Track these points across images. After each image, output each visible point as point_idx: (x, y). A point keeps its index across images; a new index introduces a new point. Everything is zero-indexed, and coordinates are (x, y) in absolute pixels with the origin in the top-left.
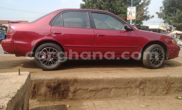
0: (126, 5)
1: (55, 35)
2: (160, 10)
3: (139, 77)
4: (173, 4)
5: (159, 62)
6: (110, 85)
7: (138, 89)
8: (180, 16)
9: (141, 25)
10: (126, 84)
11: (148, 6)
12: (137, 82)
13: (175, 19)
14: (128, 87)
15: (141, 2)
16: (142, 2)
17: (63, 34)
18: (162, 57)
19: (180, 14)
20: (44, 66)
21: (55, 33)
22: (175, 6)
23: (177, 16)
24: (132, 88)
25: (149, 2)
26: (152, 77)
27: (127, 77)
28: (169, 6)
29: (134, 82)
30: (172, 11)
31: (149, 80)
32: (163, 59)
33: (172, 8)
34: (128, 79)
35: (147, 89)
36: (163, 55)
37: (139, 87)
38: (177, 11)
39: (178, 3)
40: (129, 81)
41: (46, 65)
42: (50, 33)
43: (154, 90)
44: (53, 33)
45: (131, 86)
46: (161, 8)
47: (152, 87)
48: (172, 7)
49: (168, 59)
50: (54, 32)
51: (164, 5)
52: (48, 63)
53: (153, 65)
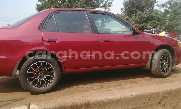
0: (88, 6)
1: (48, 44)
2: (122, 12)
3: (160, 91)
4: (133, 5)
5: (168, 69)
6: (129, 106)
7: (159, 106)
8: (141, 18)
9: (104, 28)
10: (147, 102)
11: (110, 7)
12: (158, 98)
13: (137, 20)
14: (149, 105)
15: (102, 3)
16: (104, 3)
17: (58, 41)
18: (170, 63)
19: (141, 15)
20: (34, 87)
21: (49, 41)
22: (134, 7)
23: (138, 18)
24: (153, 106)
25: (111, 3)
26: (173, 89)
27: (147, 92)
28: (129, 8)
29: (155, 98)
30: (132, 13)
31: (170, 94)
32: (171, 65)
33: (133, 10)
34: (150, 95)
35: (168, 104)
36: (171, 61)
37: (160, 103)
38: (138, 13)
39: (138, 4)
40: (150, 97)
41: (37, 86)
42: (41, 41)
43: (175, 104)
44: (45, 41)
45: (152, 104)
46: (122, 9)
47: (173, 102)
48: (132, 8)
49: (176, 65)
50: (47, 40)
51: (125, 7)
52: (39, 83)
53: (163, 74)
